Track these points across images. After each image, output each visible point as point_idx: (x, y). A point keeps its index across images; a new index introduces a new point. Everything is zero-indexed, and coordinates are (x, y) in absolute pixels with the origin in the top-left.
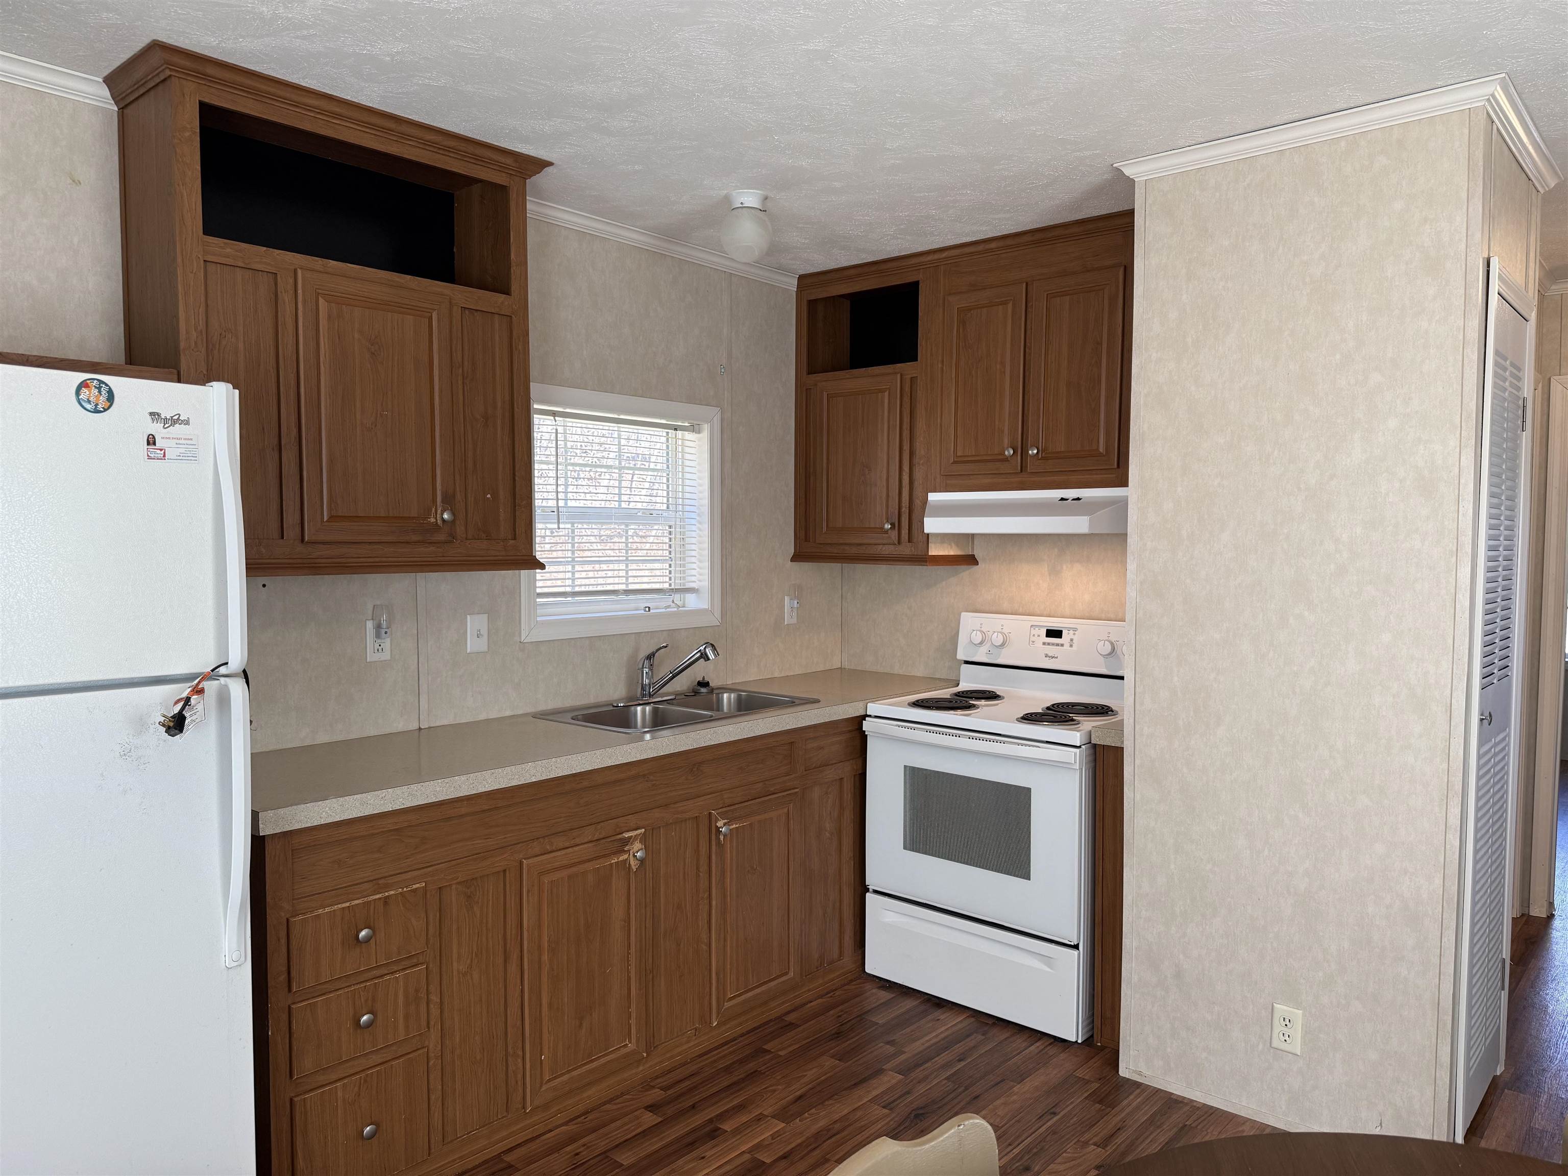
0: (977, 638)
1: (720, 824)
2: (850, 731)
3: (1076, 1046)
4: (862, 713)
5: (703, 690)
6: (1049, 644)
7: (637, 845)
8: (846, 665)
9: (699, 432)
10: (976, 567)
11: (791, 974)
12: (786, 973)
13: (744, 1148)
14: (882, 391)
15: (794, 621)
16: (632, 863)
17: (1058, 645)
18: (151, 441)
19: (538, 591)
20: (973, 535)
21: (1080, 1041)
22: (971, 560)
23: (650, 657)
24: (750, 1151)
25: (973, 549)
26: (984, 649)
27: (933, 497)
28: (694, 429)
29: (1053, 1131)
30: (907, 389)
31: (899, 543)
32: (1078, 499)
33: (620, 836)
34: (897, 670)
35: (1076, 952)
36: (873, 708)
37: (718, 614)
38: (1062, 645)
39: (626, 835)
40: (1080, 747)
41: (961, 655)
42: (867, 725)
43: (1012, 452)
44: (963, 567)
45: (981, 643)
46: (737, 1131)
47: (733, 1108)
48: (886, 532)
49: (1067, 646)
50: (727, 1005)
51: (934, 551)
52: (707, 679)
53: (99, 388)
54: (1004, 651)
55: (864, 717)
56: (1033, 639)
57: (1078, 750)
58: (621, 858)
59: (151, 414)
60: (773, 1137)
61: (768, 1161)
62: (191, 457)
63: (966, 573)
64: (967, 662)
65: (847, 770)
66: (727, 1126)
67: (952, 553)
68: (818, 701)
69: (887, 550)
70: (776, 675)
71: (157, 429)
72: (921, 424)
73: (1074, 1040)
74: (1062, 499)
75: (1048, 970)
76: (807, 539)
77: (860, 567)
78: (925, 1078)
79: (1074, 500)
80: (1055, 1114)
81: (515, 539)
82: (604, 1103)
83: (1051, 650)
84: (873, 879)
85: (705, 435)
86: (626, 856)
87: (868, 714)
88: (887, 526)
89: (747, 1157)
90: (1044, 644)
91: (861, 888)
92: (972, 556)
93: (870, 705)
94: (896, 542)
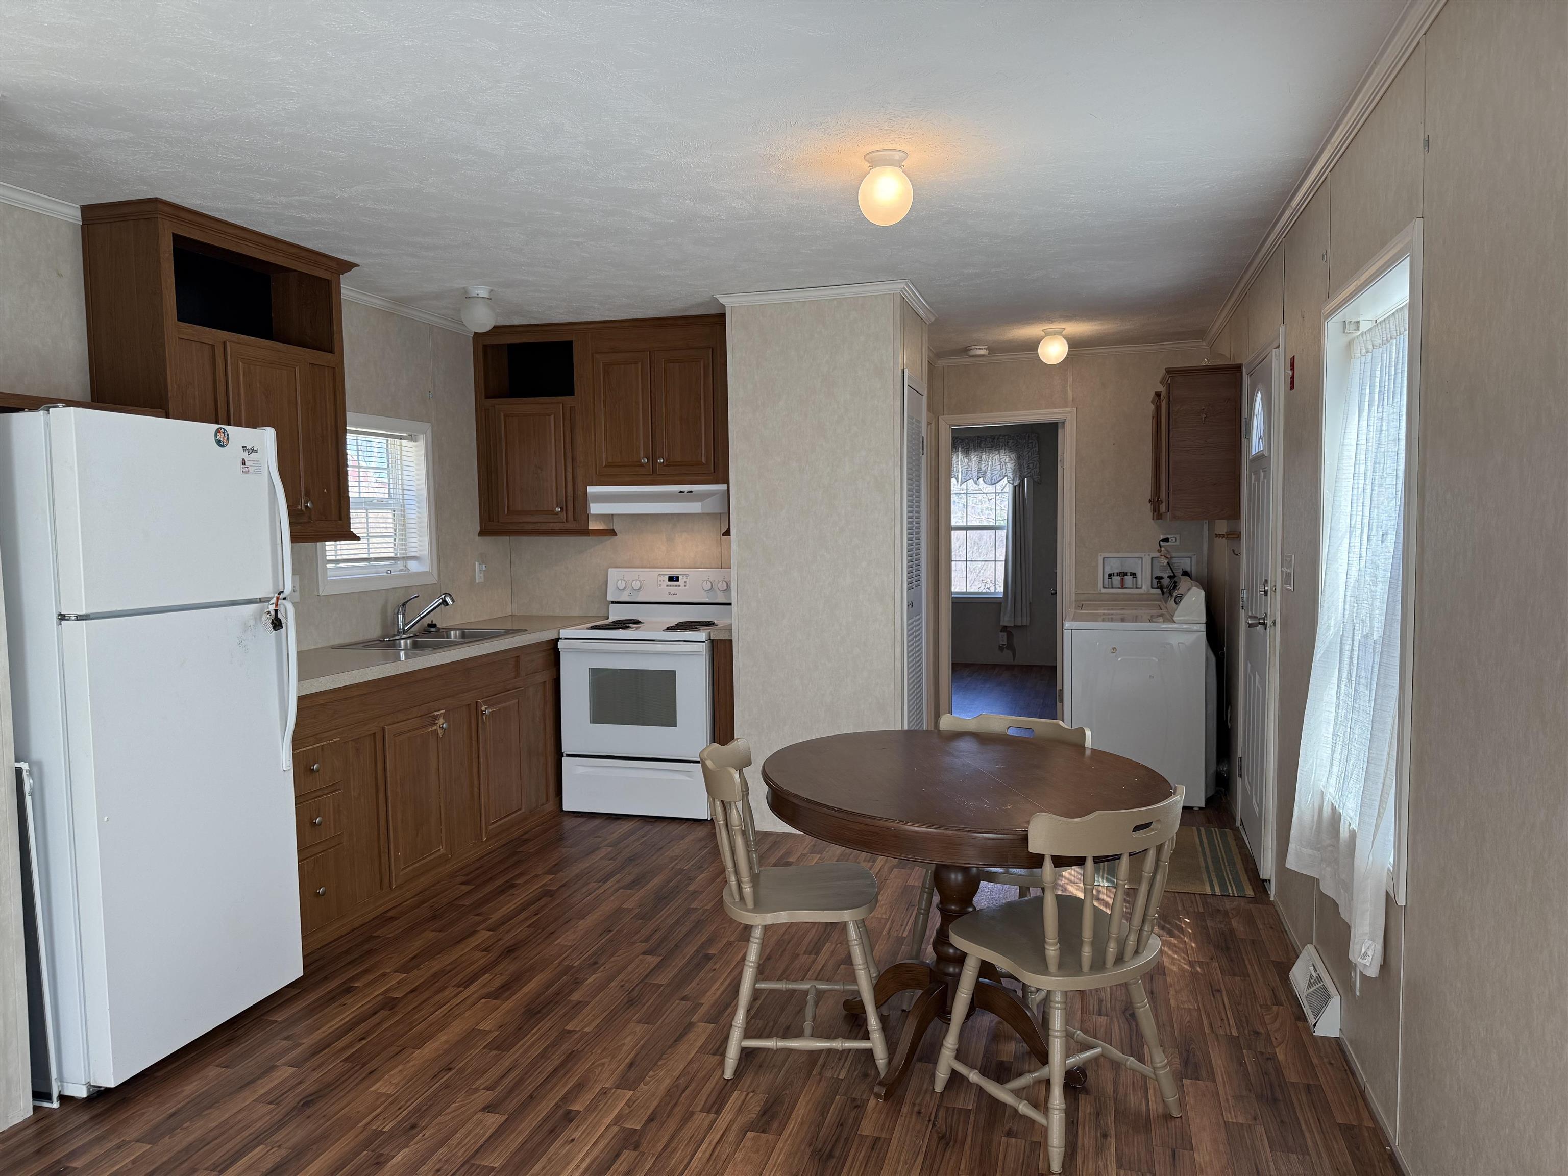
0: (621, 585)
1: (483, 708)
2: (548, 650)
3: (707, 822)
4: (557, 637)
5: (433, 630)
6: (670, 586)
7: (441, 721)
9: (415, 441)
10: (616, 537)
11: (523, 810)
12: (520, 809)
13: (536, 887)
14: (549, 415)
15: (482, 580)
16: (439, 732)
17: (676, 586)
18: (244, 463)
19: (328, 558)
20: (613, 515)
21: (709, 819)
22: (612, 533)
23: (403, 605)
25: (613, 525)
26: (627, 592)
27: (590, 489)
28: (412, 438)
30: (568, 415)
31: (567, 520)
32: (691, 492)
33: (432, 714)
34: (558, 612)
36: (564, 633)
37: (436, 575)
38: (679, 586)
39: (436, 713)
40: (703, 642)
41: (610, 598)
42: (561, 644)
43: (646, 461)
44: (606, 538)
45: (623, 588)
46: (526, 882)
48: (557, 513)
49: (682, 587)
50: (491, 827)
51: (593, 526)
52: (434, 623)
53: (224, 433)
54: (640, 592)
55: (558, 639)
56: (660, 583)
58: (433, 729)
59: (243, 446)
62: (258, 472)
63: (609, 541)
64: (613, 602)
65: (545, 676)
67: (601, 528)
68: (524, 631)
69: (557, 526)
71: (245, 455)
72: (579, 439)
73: (706, 818)
74: (681, 492)
75: (688, 779)
76: (489, 519)
79: (688, 492)
81: (340, 519)
82: (431, 886)
83: (673, 590)
84: (566, 748)
85: (421, 443)
86: (435, 728)
87: (561, 636)
88: (557, 510)
89: (540, 889)
90: (667, 586)
91: (559, 755)
92: (613, 530)
93: (561, 631)
94: (565, 520)
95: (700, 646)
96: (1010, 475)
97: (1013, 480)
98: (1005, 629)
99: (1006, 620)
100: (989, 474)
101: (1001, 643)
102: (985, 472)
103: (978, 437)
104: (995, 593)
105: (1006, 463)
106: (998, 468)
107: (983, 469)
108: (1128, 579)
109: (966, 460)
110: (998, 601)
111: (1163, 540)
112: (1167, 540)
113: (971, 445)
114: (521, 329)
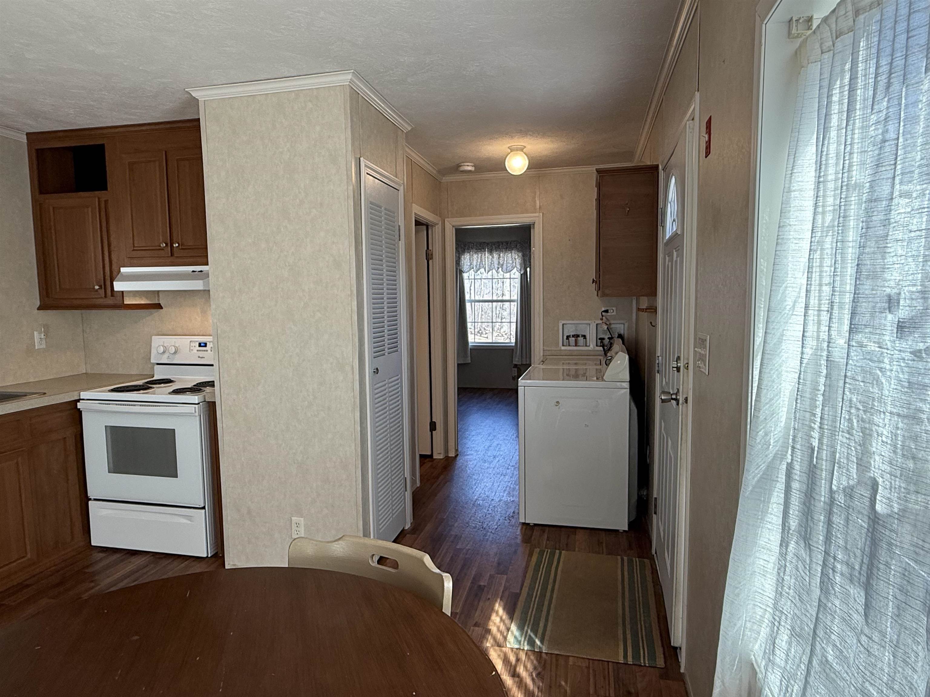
0: (161, 349)
3: (207, 558)
4: (78, 399)
6: (200, 351)
8: (89, 371)
10: (161, 310)
11: (29, 556)
12: (26, 556)
14: (87, 207)
15: (44, 346)
17: (204, 351)
20: (158, 291)
21: (209, 556)
22: (159, 306)
25: (159, 300)
26: (166, 355)
27: (123, 270)
30: (103, 205)
31: (106, 297)
32: (201, 271)
35: (203, 511)
36: (84, 395)
38: (207, 351)
40: (199, 404)
41: (153, 361)
42: (79, 405)
43: (164, 245)
44: (154, 310)
45: (164, 352)
48: (97, 291)
49: (209, 351)
51: (127, 301)
54: (177, 356)
55: (78, 401)
56: (191, 348)
57: (196, 406)
63: (156, 313)
64: (158, 364)
67: (143, 302)
68: (45, 394)
69: (99, 301)
70: (32, 380)
72: (112, 228)
73: (205, 556)
74: (193, 271)
75: (189, 522)
76: (48, 295)
77: (94, 311)
79: (199, 271)
83: (201, 354)
84: (91, 493)
87: (81, 398)
88: (97, 287)
90: (198, 351)
91: (85, 499)
92: (160, 304)
93: (81, 393)
94: (103, 296)
95: (195, 408)
96: (519, 267)
97: (520, 270)
98: (516, 366)
99: (516, 361)
100: (505, 266)
101: (514, 375)
102: (502, 265)
103: (498, 242)
104: (510, 343)
105: (515, 259)
106: (511, 262)
107: (501, 263)
108: (581, 339)
109: (490, 257)
110: (512, 348)
111: (604, 311)
112: (607, 311)
113: (494, 247)
114: (61, 134)
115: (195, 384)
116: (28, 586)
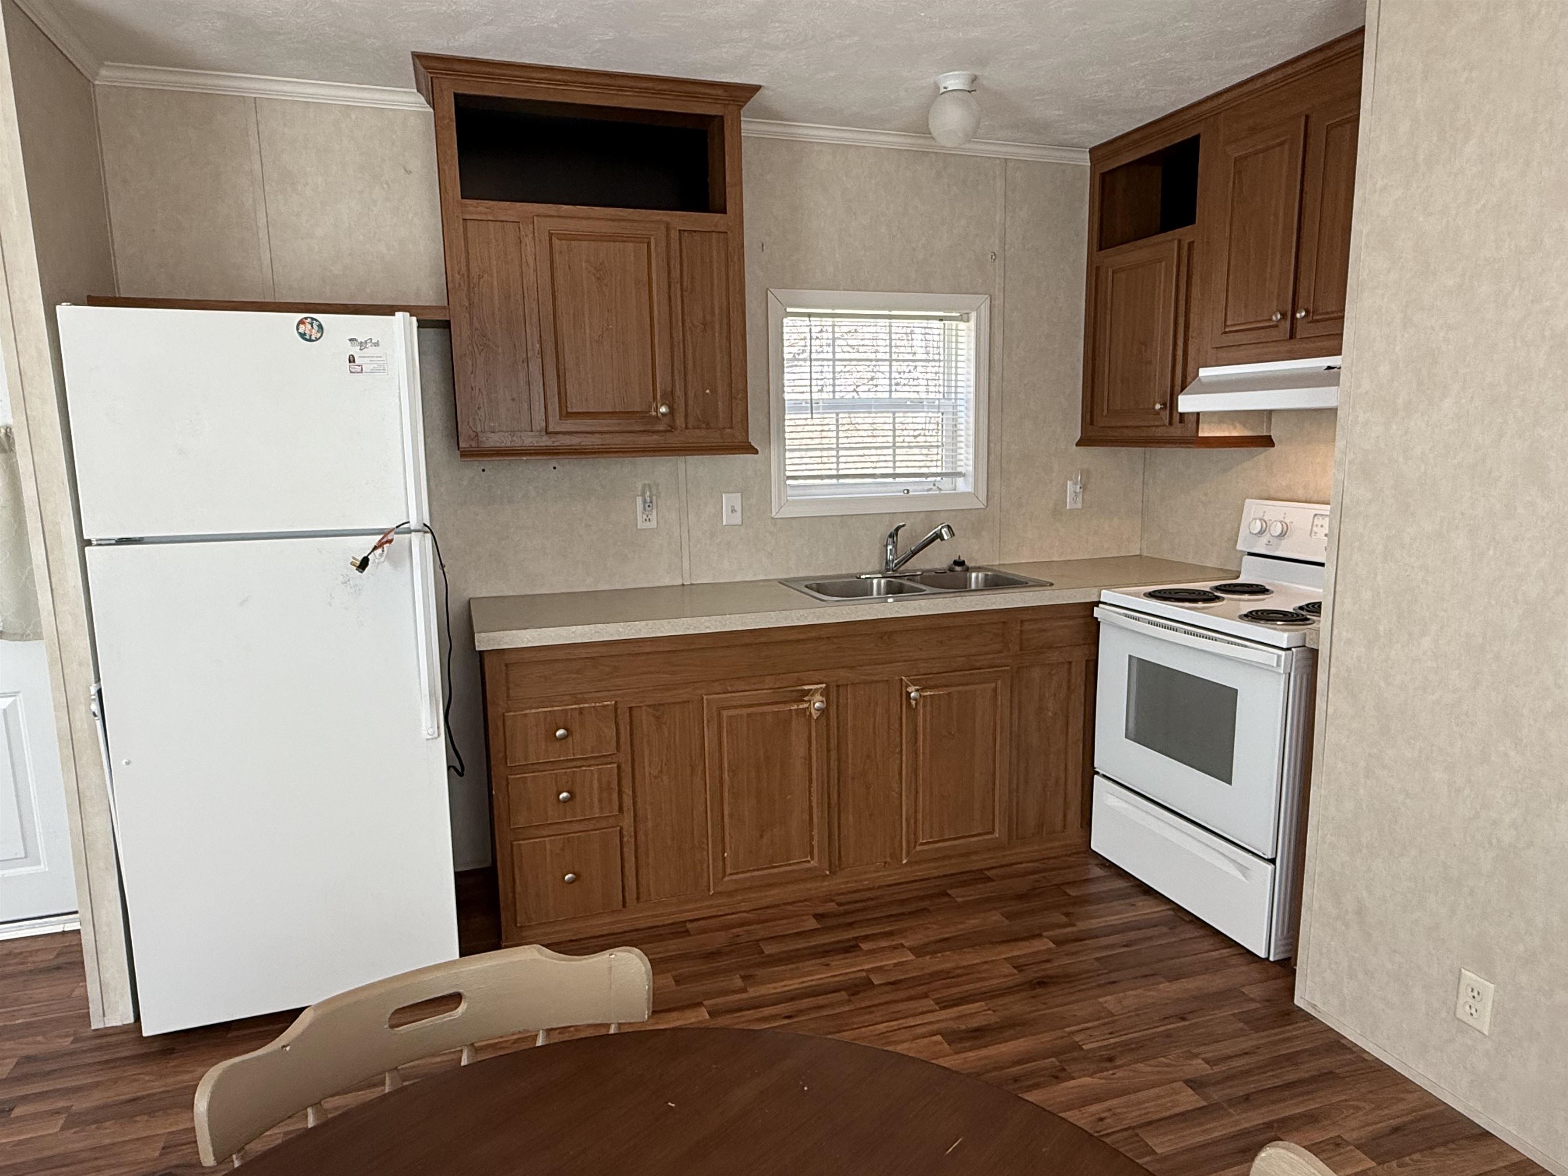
0: (1258, 526)
1: (909, 690)
2: (1081, 616)
3: (1267, 962)
4: (1096, 600)
5: (958, 568)
7: (818, 697)
8: (1146, 553)
9: (968, 321)
10: (1272, 449)
11: (996, 835)
12: (992, 833)
13: (866, 967)
14: (1160, 261)
15: (1078, 506)
16: (813, 711)
19: (788, 474)
20: (1270, 412)
21: (1271, 959)
22: (1267, 442)
23: (891, 536)
24: (868, 971)
25: (1269, 429)
26: (1264, 540)
27: (1204, 372)
28: (964, 318)
29: (1168, 1035)
30: (1184, 256)
31: (1171, 423)
33: (799, 688)
35: (1270, 867)
36: (1109, 596)
37: (983, 496)
39: (806, 687)
40: (1289, 649)
41: (1241, 546)
42: (1097, 612)
43: (1279, 316)
44: (1261, 449)
45: (1261, 532)
46: (872, 952)
47: (881, 933)
48: (1157, 413)
50: (919, 848)
51: (1204, 432)
53: (312, 324)
54: (1284, 542)
55: (1097, 604)
56: (1314, 529)
57: (1282, 653)
58: (801, 707)
59: (351, 340)
60: (896, 965)
61: (876, 983)
62: (381, 369)
63: (1263, 455)
64: (1250, 554)
65: (1079, 655)
66: (865, 946)
67: (1235, 434)
68: (1052, 584)
69: (1160, 432)
71: (355, 351)
72: (1196, 292)
73: (1263, 957)
74: (1329, 368)
75: (1244, 879)
76: (1092, 423)
78: (1076, 953)
80: (1184, 1019)
81: (731, 428)
82: (785, 904)
85: (972, 324)
86: (806, 705)
87: (1102, 600)
88: (1158, 407)
89: (864, 974)
91: (1089, 772)
92: (1270, 436)
93: (1103, 591)
94: (1167, 422)
95: (1279, 657)
115: (1303, 603)
116: (989, 879)
